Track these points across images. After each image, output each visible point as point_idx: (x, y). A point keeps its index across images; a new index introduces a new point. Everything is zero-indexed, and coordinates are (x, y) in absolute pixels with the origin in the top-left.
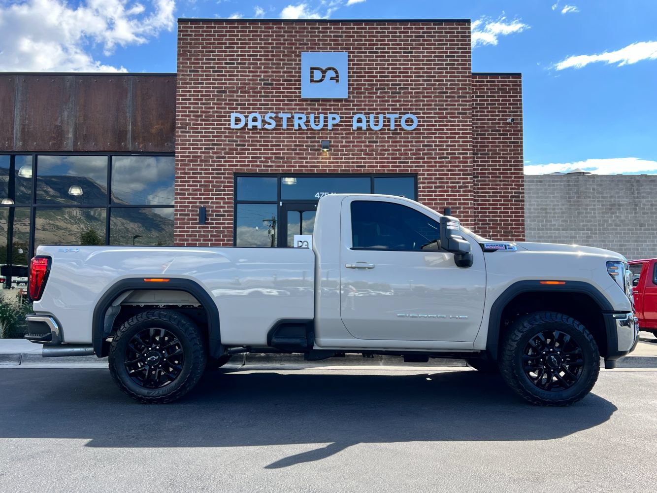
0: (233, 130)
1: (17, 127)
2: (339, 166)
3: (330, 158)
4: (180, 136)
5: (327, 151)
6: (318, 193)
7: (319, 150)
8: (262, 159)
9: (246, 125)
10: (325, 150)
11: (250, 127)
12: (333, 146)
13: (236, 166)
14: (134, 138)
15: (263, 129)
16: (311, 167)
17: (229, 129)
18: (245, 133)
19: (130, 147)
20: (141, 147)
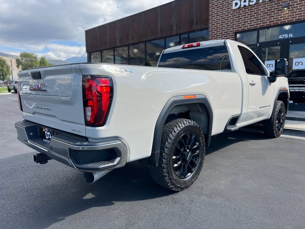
0: (234, 10)
1: (159, 28)
2: (294, 17)
3: (288, 13)
4: (210, 19)
5: (287, 9)
6: (281, 36)
7: (282, 10)
8: (249, 22)
9: (240, 5)
10: (285, 9)
11: (242, 6)
12: (291, 6)
13: (236, 28)
14: (196, 24)
15: (249, 5)
16: (276, 21)
17: (232, 10)
18: (240, 10)
19: (195, 28)
20: (199, 28)
